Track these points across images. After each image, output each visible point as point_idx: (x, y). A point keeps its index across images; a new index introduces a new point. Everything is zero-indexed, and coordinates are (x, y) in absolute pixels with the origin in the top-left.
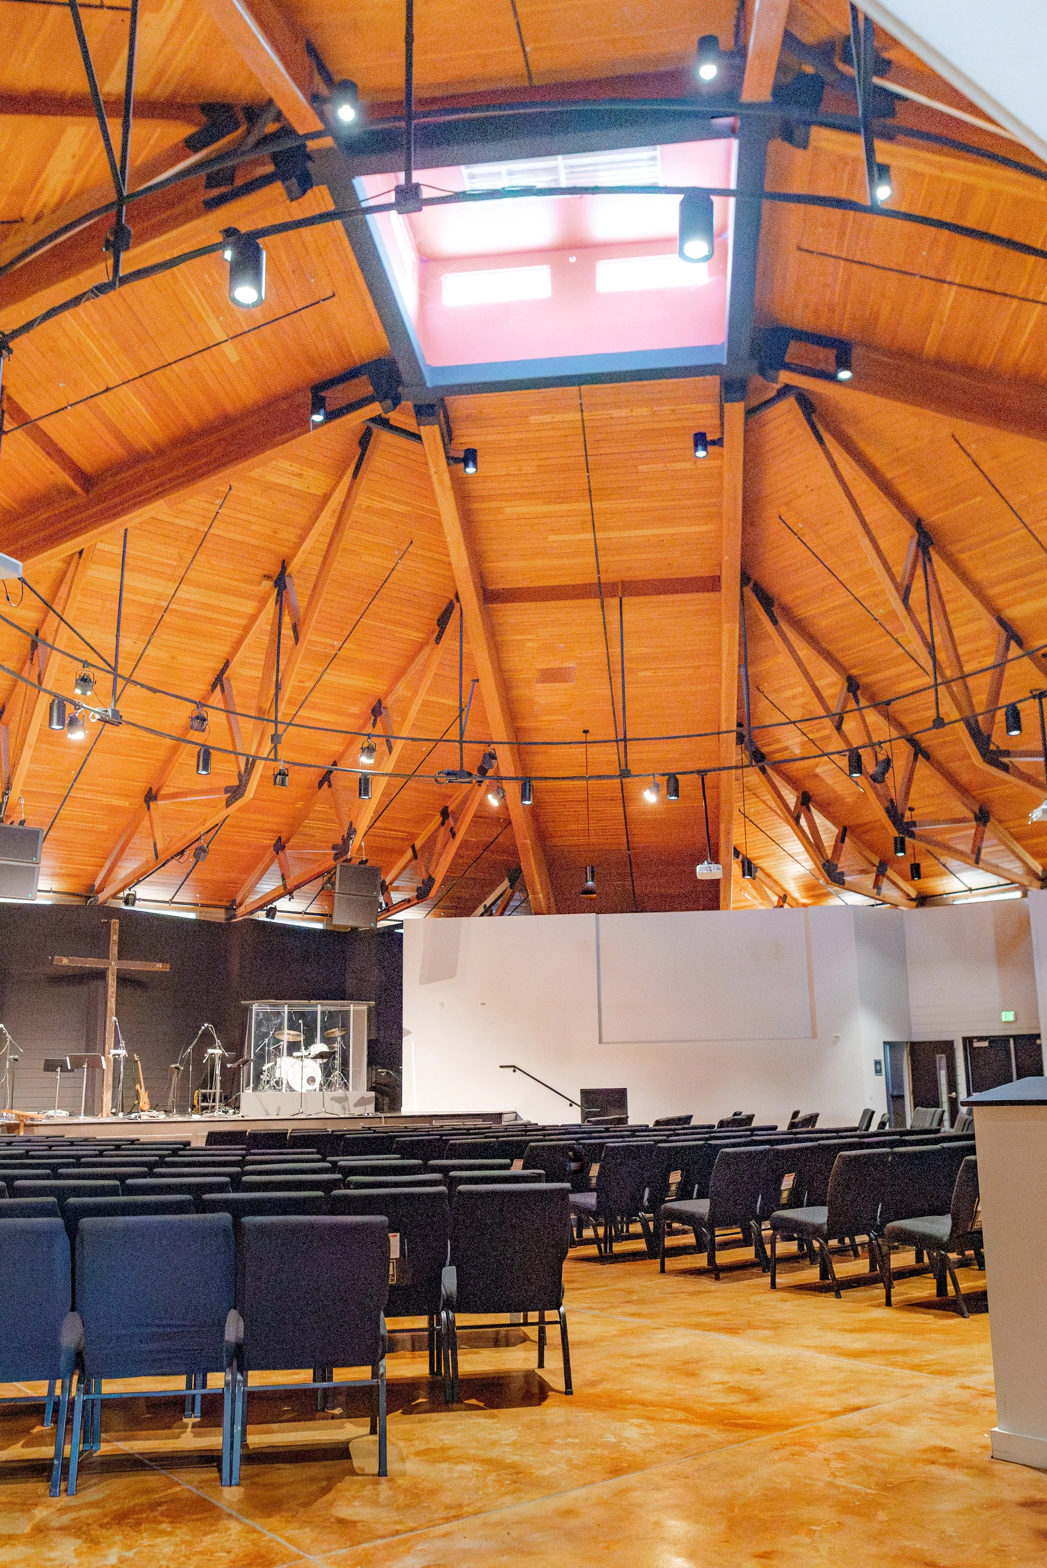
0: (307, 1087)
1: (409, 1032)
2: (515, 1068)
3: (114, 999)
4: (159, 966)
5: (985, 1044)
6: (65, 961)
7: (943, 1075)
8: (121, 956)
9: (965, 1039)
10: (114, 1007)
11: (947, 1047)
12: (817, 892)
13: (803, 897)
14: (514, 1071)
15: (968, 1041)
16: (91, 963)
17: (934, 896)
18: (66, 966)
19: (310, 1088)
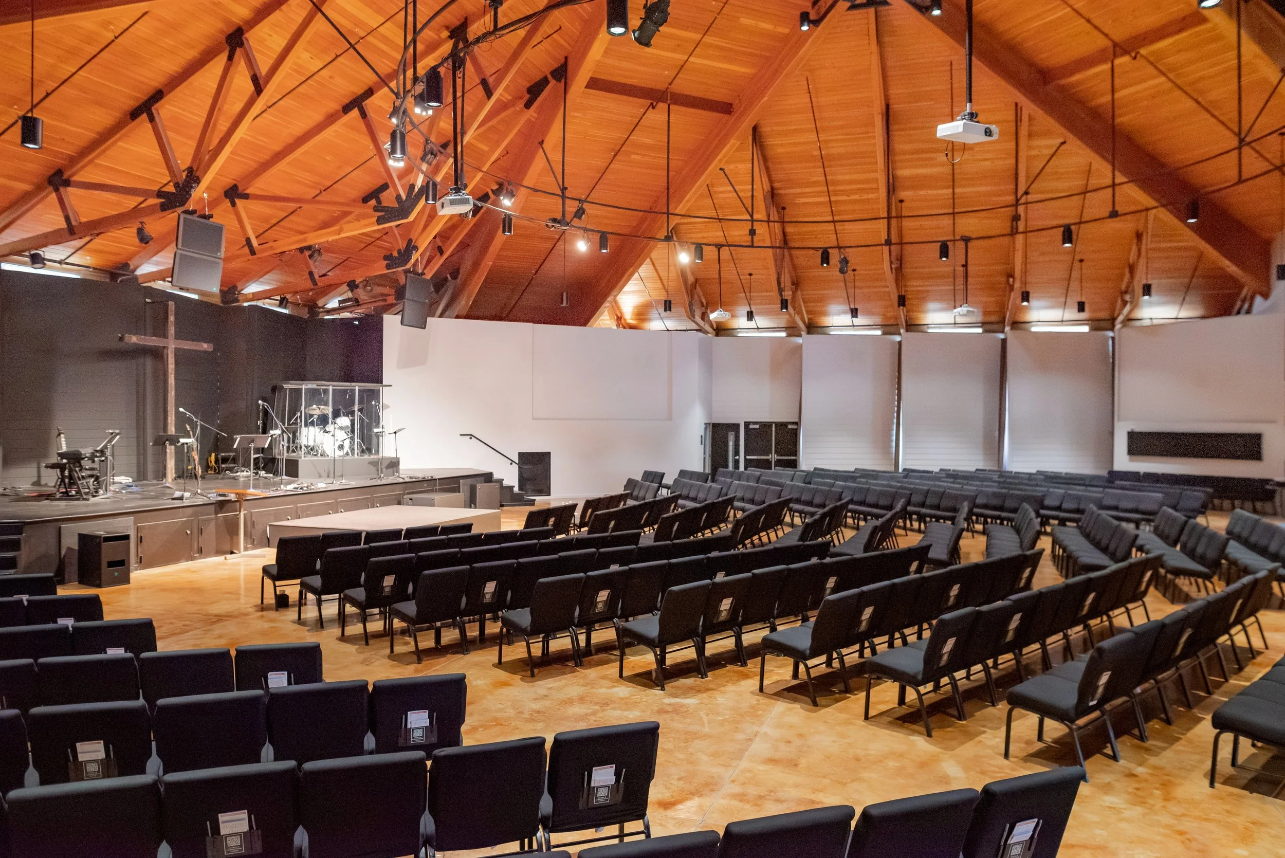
0: (339, 453)
1: (388, 407)
2: (471, 436)
3: (173, 376)
4: (205, 346)
5: (757, 426)
6: (134, 339)
7: (731, 444)
8: (178, 337)
9: (745, 422)
10: (173, 383)
11: (735, 427)
12: (642, 317)
13: (632, 319)
14: (471, 438)
15: (747, 424)
16: (152, 341)
17: (729, 329)
18: (134, 344)
19: (341, 453)
